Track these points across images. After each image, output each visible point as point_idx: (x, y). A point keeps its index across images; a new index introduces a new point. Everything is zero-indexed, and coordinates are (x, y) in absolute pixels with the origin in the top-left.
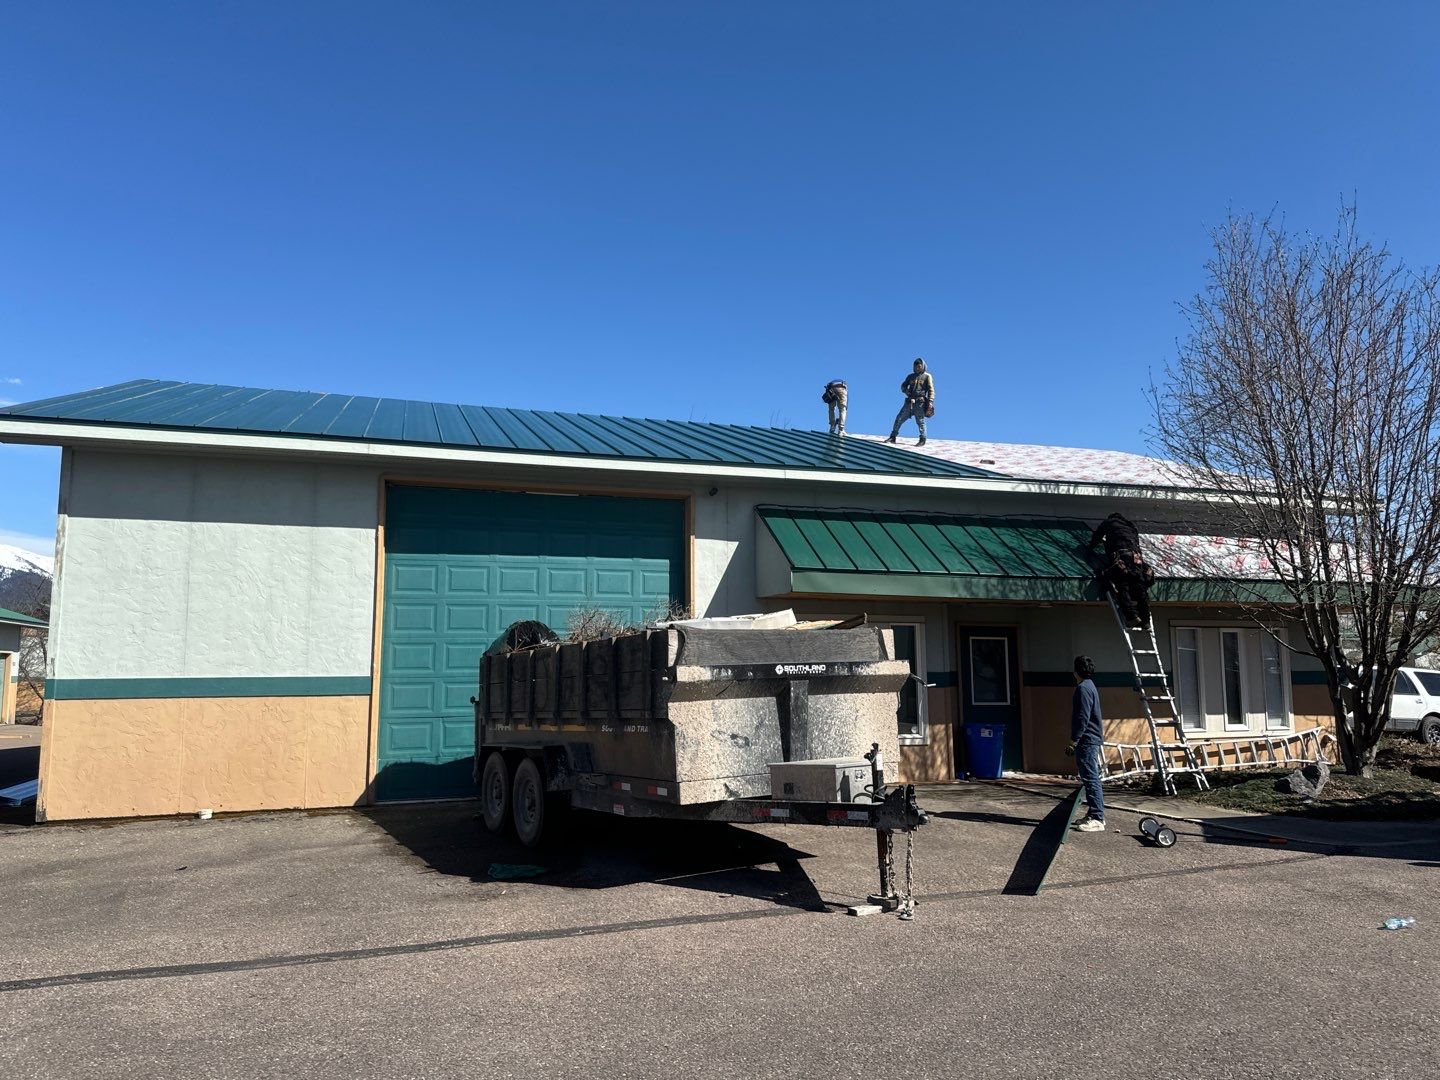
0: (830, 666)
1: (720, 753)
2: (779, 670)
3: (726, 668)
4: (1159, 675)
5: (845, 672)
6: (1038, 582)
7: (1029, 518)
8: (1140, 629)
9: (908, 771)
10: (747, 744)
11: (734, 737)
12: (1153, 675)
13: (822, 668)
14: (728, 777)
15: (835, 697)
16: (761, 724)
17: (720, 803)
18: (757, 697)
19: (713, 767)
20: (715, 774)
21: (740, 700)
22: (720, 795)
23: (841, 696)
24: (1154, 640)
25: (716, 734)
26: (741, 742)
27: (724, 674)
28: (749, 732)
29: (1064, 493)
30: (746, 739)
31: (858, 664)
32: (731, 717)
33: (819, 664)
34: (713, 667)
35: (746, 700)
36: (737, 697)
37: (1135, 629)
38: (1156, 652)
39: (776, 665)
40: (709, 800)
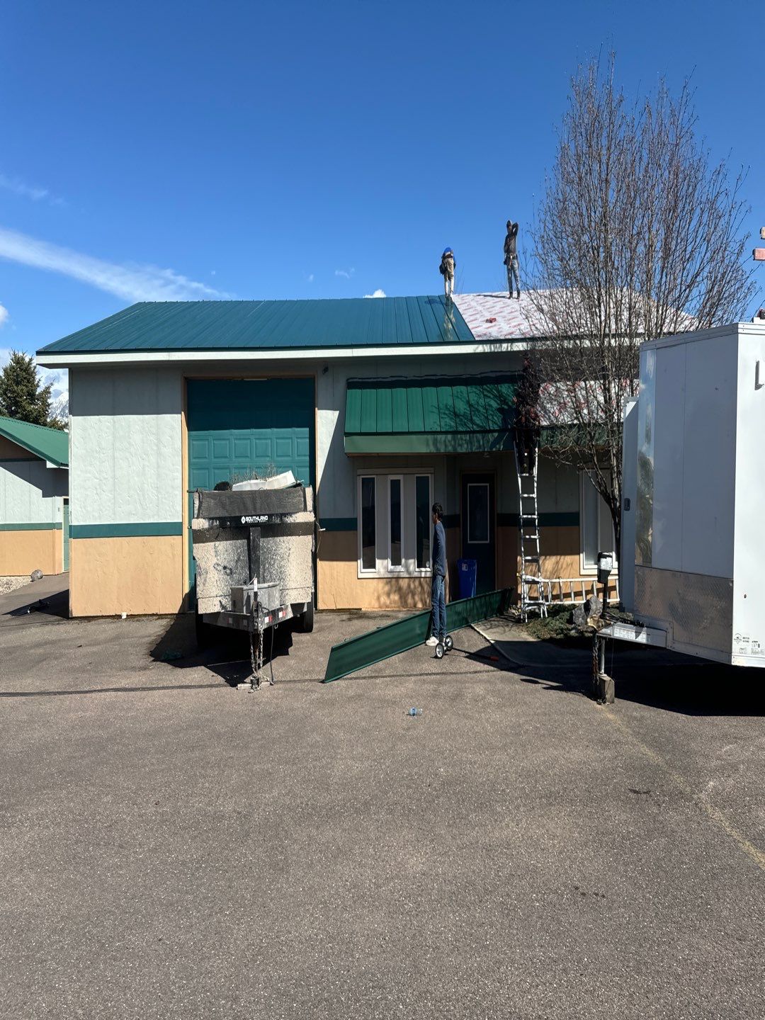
0: (270, 516)
1: (217, 579)
2: (243, 520)
3: (216, 519)
4: (533, 516)
5: (278, 521)
6: (475, 435)
7: (493, 375)
8: (527, 475)
9: (423, 598)
10: (231, 573)
11: (225, 568)
12: (530, 516)
13: (264, 518)
14: (221, 596)
15: (278, 539)
16: (239, 559)
17: (218, 613)
18: (237, 539)
19: (214, 589)
20: (215, 594)
21: (228, 542)
22: (217, 609)
23: (281, 538)
24: (535, 484)
25: (216, 566)
26: (228, 571)
27: (215, 524)
28: (233, 564)
29: (505, 350)
30: (231, 569)
31: (285, 515)
32: (224, 554)
33: (264, 515)
34: (210, 519)
35: (231, 542)
36: (226, 540)
37: (524, 475)
38: (535, 496)
39: (241, 517)
40: (212, 611)
